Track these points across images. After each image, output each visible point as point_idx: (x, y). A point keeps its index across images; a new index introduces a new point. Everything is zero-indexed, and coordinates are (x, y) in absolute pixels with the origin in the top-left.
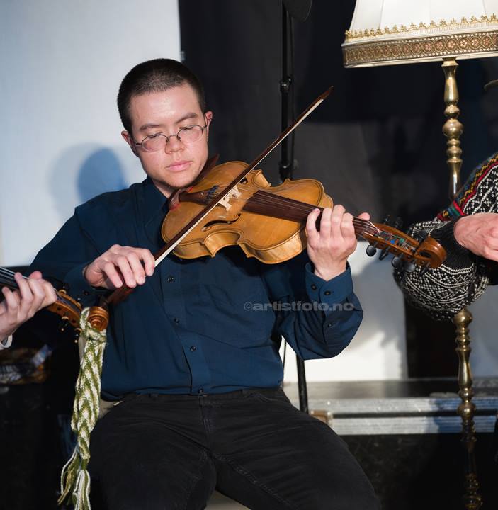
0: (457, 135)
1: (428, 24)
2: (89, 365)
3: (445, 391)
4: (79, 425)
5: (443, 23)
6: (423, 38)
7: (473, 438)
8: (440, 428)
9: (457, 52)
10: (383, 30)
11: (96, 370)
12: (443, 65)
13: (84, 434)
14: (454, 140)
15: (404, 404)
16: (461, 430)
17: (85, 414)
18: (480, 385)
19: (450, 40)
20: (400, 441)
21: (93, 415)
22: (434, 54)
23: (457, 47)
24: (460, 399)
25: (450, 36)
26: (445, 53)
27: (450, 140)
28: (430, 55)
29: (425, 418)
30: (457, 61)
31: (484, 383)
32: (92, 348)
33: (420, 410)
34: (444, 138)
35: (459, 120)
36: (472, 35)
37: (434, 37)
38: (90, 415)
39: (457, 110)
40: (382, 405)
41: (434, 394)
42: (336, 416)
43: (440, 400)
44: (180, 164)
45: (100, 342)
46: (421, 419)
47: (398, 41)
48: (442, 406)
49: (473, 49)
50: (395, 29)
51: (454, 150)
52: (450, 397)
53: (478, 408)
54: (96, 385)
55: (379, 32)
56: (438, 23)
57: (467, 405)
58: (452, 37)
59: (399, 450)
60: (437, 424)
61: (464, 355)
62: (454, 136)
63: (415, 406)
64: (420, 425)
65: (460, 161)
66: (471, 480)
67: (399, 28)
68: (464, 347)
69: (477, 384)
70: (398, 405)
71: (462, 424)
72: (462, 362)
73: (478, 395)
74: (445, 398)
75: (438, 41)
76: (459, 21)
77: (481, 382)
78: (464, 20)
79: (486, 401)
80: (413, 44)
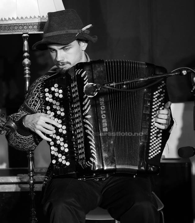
0: (28, 65)
1: (15, 18)
5: (22, 18)
6: (14, 24)
7: (34, 193)
8: (21, 189)
9: (28, 30)
12: (23, 36)
14: (27, 67)
15: (6, 179)
16: (29, 190)
18: (38, 171)
19: (25, 25)
20: (4, 195)
22: (18, 31)
24: (29, 177)
25: (25, 23)
26: (23, 31)
27: (25, 67)
28: (16, 31)
29: (15, 185)
30: (29, 34)
31: (40, 170)
33: (12, 182)
34: (22, 67)
35: (29, 59)
36: (34, 24)
37: (18, 24)
39: (28, 55)
41: (18, 175)
43: (21, 177)
46: (13, 185)
47: (3, 24)
48: (22, 180)
49: (34, 29)
51: (27, 72)
52: (26, 176)
53: (37, 181)
56: (20, 18)
57: (31, 180)
58: (26, 24)
59: (4, 198)
60: (20, 187)
61: (30, 158)
62: (27, 66)
63: (11, 180)
64: (13, 188)
65: (29, 76)
66: (33, 211)
67: (4, 19)
68: (31, 155)
69: (37, 170)
70: (3, 179)
71: (29, 187)
72: (30, 161)
73: (37, 175)
74: (23, 176)
75: (20, 26)
76: (29, 17)
77: (39, 170)
78: (31, 17)
79: (40, 178)
80: (9, 26)
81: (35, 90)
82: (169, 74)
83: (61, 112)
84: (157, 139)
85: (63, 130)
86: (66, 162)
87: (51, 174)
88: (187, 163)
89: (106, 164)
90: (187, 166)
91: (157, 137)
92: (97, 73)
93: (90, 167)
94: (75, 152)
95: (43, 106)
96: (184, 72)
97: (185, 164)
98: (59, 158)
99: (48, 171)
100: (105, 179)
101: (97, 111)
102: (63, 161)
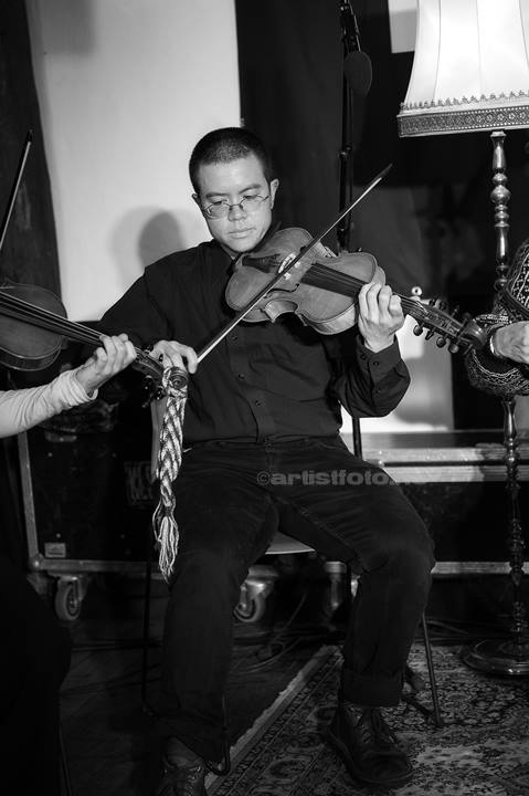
0: (504, 201)
1: (478, 98)
2: (171, 419)
3: (490, 442)
4: (162, 474)
5: (493, 97)
6: (474, 111)
7: (517, 485)
8: (486, 476)
9: (505, 124)
10: (436, 102)
11: (177, 423)
12: (491, 136)
13: (166, 483)
14: (501, 206)
15: (452, 454)
16: (504, 479)
17: (167, 464)
18: (522, 437)
19: (499, 113)
20: (447, 488)
21: (175, 464)
22: (483, 126)
23: (506, 120)
24: (504, 449)
25: (499, 109)
26: (494, 125)
27: (498, 205)
28: (480, 126)
29: (471, 467)
30: (505, 132)
32: (174, 403)
33: (466, 460)
34: (491, 204)
35: (507, 187)
36: (520, 108)
37: (483, 112)
38: (172, 464)
39: (504, 177)
40: (431, 455)
41: (477, 445)
42: (387, 465)
43: (485, 450)
44: (242, 231)
45: (181, 398)
46: (467, 467)
47: (450, 113)
48: (487, 456)
49: (521, 121)
50: (448, 102)
51: (502, 215)
52: (494, 448)
53: (522, 458)
54: (178, 437)
55: (433, 104)
56: (488, 97)
57: (511, 455)
58: (501, 110)
59: (447, 497)
60: (483, 472)
61: (509, 409)
62: (501, 202)
63: (463, 456)
64: (466, 473)
65: (506, 225)
66: (514, 525)
67: (452, 101)
69: (521, 435)
71: (506, 472)
72: (508, 414)
73: (522, 446)
74: (490, 448)
75: (488, 114)
76: (507, 95)
77: (525, 433)
78: (512, 95)
80: (464, 117)
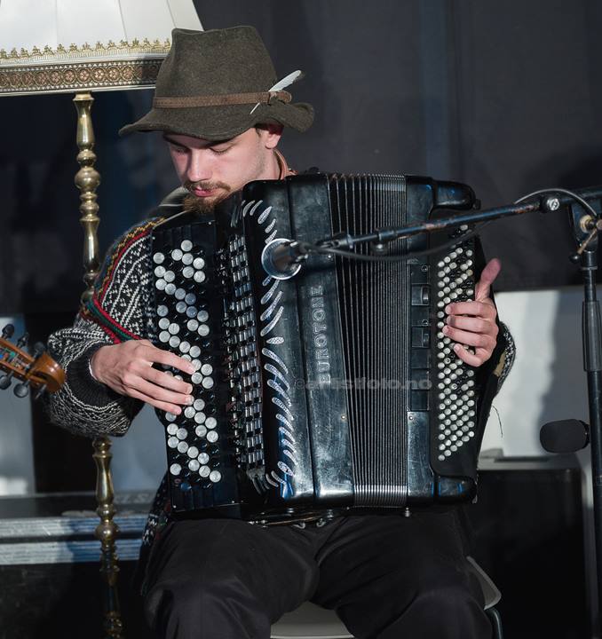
0: (92, 187)
1: (54, 49)
3: (81, 509)
5: (74, 48)
6: (49, 66)
7: (115, 567)
8: (76, 555)
9: (91, 84)
12: (74, 99)
14: (89, 193)
15: (29, 526)
16: (98, 558)
18: (124, 502)
19: (82, 69)
20: (24, 573)
22: (62, 87)
23: (91, 79)
24: (99, 519)
25: (82, 64)
26: (76, 86)
27: (85, 193)
28: (58, 87)
29: (56, 544)
30: (93, 95)
31: (130, 499)
33: (49, 533)
34: (76, 191)
35: (96, 168)
36: (110, 64)
37: (63, 66)
39: (92, 155)
41: (64, 514)
43: (74, 520)
46: (50, 544)
47: (17, 68)
48: (77, 528)
49: (111, 80)
50: (14, 53)
51: (90, 205)
52: (88, 517)
53: (122, 530)
56: (67, 48)
57: (107, 526)
58: (85, 66)
59: (24, 584)
60: (72, 550)
61: (103, 462)
62: (88, 188)
63: (43, 528)
64: (49, 552)
65: (96, 219)
66: (112, 620)
67: (19, 52)
68: (103, 452)
69: (122, 499)
70: (22, 527)
71: (101, 549)
72: (101, 472)
73: (123, 513)
74: (81, 518)
75: (68, 71)
76: (93, 46)
77: (127, 497)
78: (99, 45)
79: (132, 521)
80: (36, 73)
81: (123, 263)
82: (510, 210)
83: (200, 323)
84: (459, 398)
85: (204, 376)
86: (211, 471)
87: (165, 509)
88: (568, 471)
89: (324, 482)
90: (568, 479)
91: (460, 394)
92: (305, 213)
93: (279, 489)
94: (238, 442)
95: (150, 309)
96: (553, 204)
97: (562, 471)
98: (192, 459)
99: (157, 499)
100: (323, 523)
101: (301, 325)
102: (203, 468)
